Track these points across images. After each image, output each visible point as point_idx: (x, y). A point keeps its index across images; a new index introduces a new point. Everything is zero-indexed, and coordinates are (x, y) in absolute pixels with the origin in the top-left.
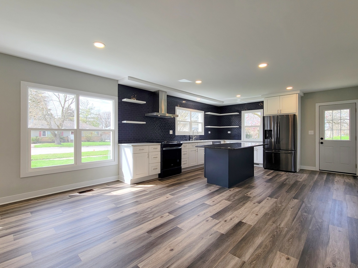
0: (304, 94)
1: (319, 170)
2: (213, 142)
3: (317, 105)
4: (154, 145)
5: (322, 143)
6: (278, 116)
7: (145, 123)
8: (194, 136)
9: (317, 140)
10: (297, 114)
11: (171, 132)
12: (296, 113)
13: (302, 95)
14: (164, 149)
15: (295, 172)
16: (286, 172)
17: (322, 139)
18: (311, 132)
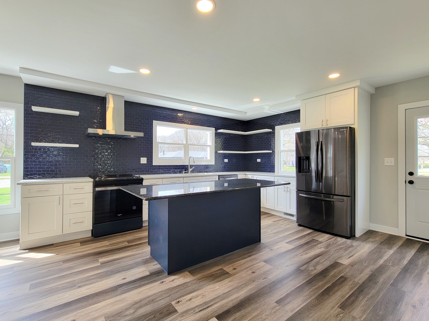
0: (377, 89)
1: (404, 236)
2: (219, 176)
3: (402, 108)
4: (76, 183)
5: (411, 182)
6: (319, 130)
7: (77, 146)
8: (191, 166)
9: (402, 177)
10: (355, 126)
11: (144, 160)
12: (354, 124)
13: (373, 91)
14: (98, 189)
15: (351, 236)
16: (332, 236)
17: (411, 174)
18: (389, 161)
